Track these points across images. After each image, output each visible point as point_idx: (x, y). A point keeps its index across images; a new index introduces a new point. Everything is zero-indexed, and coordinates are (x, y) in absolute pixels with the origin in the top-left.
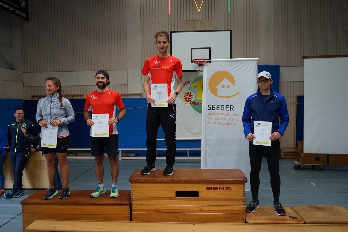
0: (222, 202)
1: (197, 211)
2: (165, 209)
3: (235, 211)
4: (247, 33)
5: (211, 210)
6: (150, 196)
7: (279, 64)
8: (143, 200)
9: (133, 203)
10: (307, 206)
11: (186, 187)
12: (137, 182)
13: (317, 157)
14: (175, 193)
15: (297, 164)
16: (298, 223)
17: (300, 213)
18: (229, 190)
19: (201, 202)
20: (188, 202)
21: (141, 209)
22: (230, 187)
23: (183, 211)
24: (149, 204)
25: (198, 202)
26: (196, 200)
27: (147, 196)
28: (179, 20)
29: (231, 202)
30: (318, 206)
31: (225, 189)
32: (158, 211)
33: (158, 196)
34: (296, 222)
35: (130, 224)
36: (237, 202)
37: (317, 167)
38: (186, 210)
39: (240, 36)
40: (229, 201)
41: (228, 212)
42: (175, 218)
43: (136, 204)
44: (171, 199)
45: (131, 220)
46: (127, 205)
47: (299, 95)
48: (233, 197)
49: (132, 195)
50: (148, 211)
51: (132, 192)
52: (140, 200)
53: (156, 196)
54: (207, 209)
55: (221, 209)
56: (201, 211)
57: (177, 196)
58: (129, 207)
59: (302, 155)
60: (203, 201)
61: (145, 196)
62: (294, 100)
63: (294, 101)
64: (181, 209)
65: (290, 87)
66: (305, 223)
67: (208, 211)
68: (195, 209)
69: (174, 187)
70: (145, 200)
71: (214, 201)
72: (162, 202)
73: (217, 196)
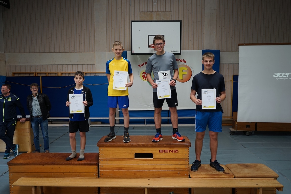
0: (171, 161)
1: (151, 169)
2: (126, 168)
3: (181, 168)
4: (194, 23)
5: (162, 168)
6: (114, 157)
7: (220, 49)
8: (108, 161)
9: (100, 163)
10: (237, 164)
11: (143, 150)
12: (104, 147)
13: (248, 125)
14: (134, 155)
15: (232, 130)
16: (230, 177)
17: (232, 170)
18: (177, 152)
19: (155, 162)
20: (145, 162)
21: (107, 168)
22: (178, 150)
23: (140, 169)
24: (113, 163)
25: (152, 162)
26: (151, 160)
27: (112, 158)
28: (138, 11)
29: (179, 161)
30: (245, 164)
31: (174, 151)
32: (120, 169)
33: (121, 157)
34: (228, 177)
35: (98, 179)
36: (183, 162)
37: (248, 133)
38: (143, 168)
39: (188, 26)
40: (177, 161)
41: (176, 169)
42: (134, 175)
43: (103, 164)
44: (131, 159)
45: (99, 177)
46: (95, 164)
47: (235, 74)
48: (181, 157)
49: (100, 156)
50: (112, 169)
51: (100, 155)
52: (106, 161)
53: (119, 158)
54: (159, 167)
55: (171, 167)
56: (155, 169)
57: (135, 157)
58: (97, 166)
59: (236, 123)
60: (156, 161)
61: (110, 158)
62: (231, 78)
63: (231, 80)
64: (139, 167)
65: (228, 68)
66: (235, 177)
67: (161, 169)
68: (150, 167)
69: (133, 150)
70: (110, 160)
71: (165, 161)
72: (124, 162)
73: (167, 157)
